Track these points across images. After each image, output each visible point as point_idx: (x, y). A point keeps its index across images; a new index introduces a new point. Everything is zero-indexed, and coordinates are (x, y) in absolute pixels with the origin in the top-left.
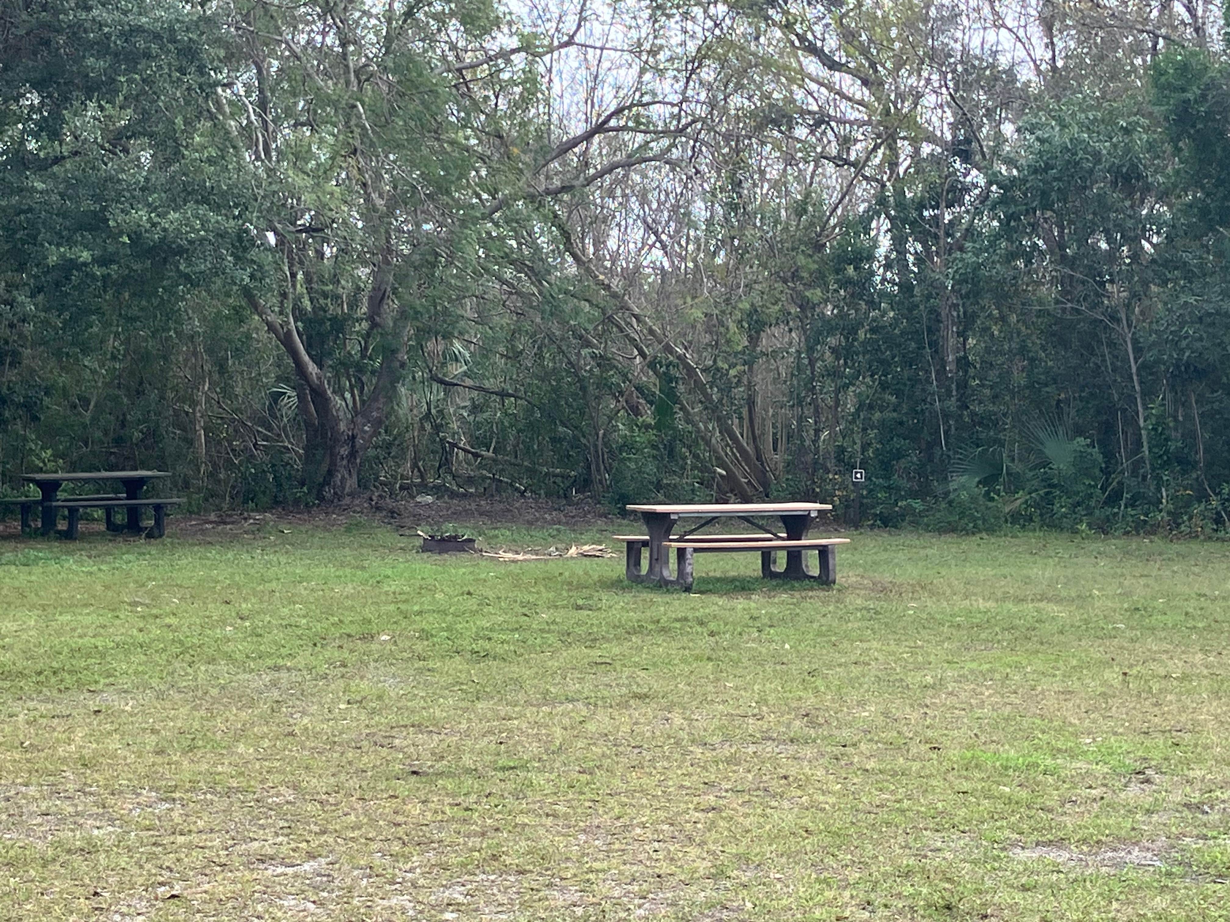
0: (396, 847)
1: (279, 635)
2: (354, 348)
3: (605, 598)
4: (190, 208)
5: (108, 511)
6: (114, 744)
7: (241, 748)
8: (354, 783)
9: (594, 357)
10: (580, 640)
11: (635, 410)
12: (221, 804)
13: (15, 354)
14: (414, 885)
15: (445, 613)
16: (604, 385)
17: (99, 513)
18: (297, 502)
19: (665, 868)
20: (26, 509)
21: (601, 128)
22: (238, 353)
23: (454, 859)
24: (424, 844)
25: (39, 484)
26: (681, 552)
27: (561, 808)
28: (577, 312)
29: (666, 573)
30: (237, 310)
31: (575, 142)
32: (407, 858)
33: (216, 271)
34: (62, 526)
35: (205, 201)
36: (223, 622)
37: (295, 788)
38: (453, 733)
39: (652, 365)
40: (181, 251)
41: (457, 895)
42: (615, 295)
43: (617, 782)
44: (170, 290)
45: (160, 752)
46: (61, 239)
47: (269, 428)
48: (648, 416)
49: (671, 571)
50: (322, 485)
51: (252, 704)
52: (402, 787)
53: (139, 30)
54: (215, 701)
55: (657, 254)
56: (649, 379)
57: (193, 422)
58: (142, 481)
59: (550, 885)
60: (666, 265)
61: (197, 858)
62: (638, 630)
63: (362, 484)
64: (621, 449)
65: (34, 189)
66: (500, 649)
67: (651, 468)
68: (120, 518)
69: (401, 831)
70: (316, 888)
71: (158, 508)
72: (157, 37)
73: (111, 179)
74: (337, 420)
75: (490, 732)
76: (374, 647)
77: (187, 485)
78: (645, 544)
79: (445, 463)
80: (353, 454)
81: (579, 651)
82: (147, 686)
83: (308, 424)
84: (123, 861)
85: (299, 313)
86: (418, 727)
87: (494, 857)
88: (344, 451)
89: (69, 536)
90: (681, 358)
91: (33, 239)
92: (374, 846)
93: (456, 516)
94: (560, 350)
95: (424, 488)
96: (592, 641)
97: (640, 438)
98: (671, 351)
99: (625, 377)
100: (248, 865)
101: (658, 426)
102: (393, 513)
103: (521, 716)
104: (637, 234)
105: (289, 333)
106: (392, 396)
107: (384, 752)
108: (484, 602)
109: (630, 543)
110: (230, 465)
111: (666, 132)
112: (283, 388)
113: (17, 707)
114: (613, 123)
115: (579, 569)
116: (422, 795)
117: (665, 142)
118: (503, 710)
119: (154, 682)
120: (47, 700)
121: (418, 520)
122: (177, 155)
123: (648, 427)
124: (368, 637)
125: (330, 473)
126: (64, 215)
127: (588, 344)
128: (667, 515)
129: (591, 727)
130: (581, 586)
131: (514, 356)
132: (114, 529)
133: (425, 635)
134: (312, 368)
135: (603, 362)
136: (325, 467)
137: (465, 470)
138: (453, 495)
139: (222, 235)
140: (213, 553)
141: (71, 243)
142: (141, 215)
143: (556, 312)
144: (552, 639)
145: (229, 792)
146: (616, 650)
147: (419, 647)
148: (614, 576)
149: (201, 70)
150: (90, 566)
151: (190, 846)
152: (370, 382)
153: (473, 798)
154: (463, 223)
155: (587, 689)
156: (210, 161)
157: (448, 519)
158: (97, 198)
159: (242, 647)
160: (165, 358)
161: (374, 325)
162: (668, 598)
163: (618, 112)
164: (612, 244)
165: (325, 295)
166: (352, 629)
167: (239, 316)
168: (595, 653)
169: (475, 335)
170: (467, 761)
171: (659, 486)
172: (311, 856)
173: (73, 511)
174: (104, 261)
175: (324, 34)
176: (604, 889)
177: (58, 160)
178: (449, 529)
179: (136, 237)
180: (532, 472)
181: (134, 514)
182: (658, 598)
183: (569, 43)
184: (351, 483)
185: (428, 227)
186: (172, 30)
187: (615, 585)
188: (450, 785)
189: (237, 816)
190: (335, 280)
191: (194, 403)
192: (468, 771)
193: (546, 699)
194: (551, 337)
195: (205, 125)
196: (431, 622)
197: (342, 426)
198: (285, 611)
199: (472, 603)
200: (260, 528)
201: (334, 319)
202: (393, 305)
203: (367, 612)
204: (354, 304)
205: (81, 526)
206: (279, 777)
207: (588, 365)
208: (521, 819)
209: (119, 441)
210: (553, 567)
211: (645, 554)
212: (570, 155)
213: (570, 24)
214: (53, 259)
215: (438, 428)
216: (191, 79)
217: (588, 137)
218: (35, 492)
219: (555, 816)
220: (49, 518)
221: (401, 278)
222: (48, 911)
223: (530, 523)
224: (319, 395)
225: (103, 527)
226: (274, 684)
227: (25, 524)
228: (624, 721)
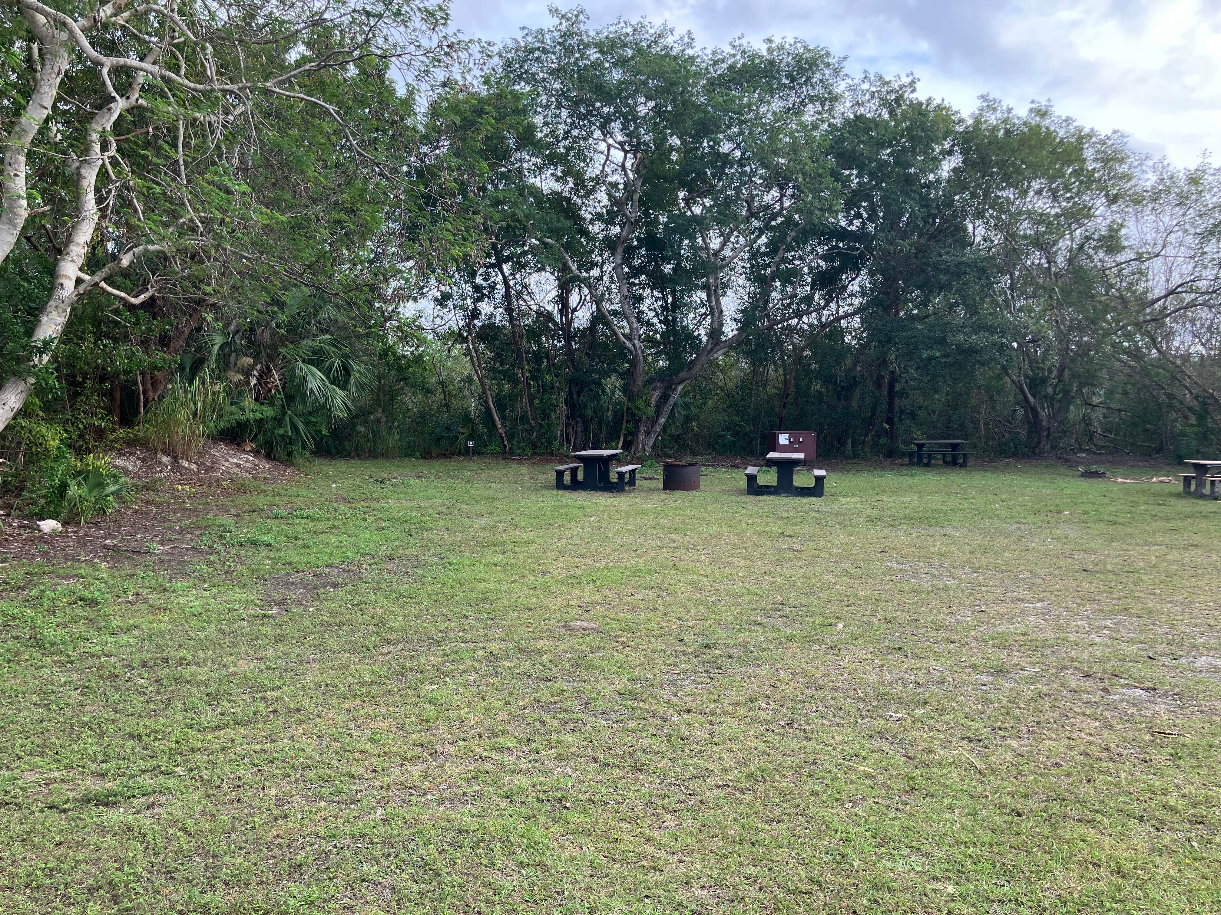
0: (1079, 601)
1: (1019, 509)
2: (1050, 390)
3: (1173, 501)
4: (981, 334)
5: (944, 455)
6: (953, 548)
7: (1006, 554)
8: (1057, 572)
9: (1165, 394)
10: (1161, 518)
11: (1186, 417)
12: (999, 576)
13: (907, 393)
14: (1088, 617)
15: (1094, 503)
16: (1171, 407)
17: (940, 457)
18: (1023, 454)
19: (1212, 622)
20: (911, 454)
21: (1173, 292)
22: (999, 393)
23: (1106, 608)
24: (1093, 600)
25: (917, 444)
26: (1213, 482)
27: (1158, 592)
28: (1158, 374)
29: (1204, 491)
30: (998, 375)
31: (1159, 299)
32: (1084, 606)
33: (992, 359)
34: (925, 461)
35: (988, 331)
36: (994, 503)
37: (1031, 572)
38: (1101, 555)
39: (1196, 398)
40: (977, 351)
41: (1109, 623)
42: (1178, 367)
43: (1184, 582)
44: (972, 367)
45: (972, 553)
46: (928, 348)
47: (1011, 423)
48: (1193, 420)
49: (1207, 490)
50: (1034, 448)
51: (1009, 536)
52: (1079, 576)
53: (962, 263)
54: (994, 534)
55: (1200, 348)
56: (1194, 404)
57: (979, 421)
58: (958, 444)
59: (1154, 624)
60: (1204, 352)
61: (990, 597)
62: (1191, 516)
63: (1053, 448)
64: (1179, 435)
65: (917, 329)
66: (1121, 520)
67: (1194, 443)
68: (949, 459)
69: (1080, 594)
70: (1043, 614)
71: (965, 455)
72: (969, 265)
73: (948, 323)
74: (1042, 421)
75: (1119, 556)
76: (1062, 516)
77: (975, 446)
78: (1193, 478)
79: (1091, 439)
80: (1049, 435)
81: (1161, 524)
82: (964, 526)
83: (1029, 422)
84: (960, 595)
85: (1026, 376)
86: (1085, 551)
87: (1126, 609)
88: (1045, 434)
89: (928, 465)
90: (1212, 394)
91: (916, 348)
92: (1068, 599)
93: (1096, 462)
94: (1148, 390)
95: (1081, 450)
96: (1167, 520)
97: (1188, 430)
98: (1207, 392)
99: (1182, 403)
100: (1013, 602)
101: (1199, 425)
102: (1067, 461)
103: (1134, 550)
104: (1189, 338)
105: (1021, 386)
106: (1067, 410)
107: (1070, 560)
108: (1112, 500)
109: (1185, 477)
110: (993, 439)
111: (1207, 293)
112: (1017, 407)
113: (912, 531)
114: (1180, 290)
115: (1159, 487)
116: (1089, 580)
117: (1207, 297)
118: (1125, 547)
119: (967, 525)
120: (924, 529)
121: (1078, 464)
122: (976, 313)
123: (1193, 425)
124: (1060, 512)
125: (1038, 443)
126: (929, 338)
127: (1163, 388)
128: (1205, 465)
129: (1170, 557)
130: (1160, 495)
131: (1125, 393)
132: (946, 463)
133: (1086, 513)
134: (1031, 399)
135: (1171, 396)
136: (1036, 440)
137: (1101, 443)
138: (1095, 453)
139: (994, 344)
140: (988, 474)
141: (931, 348)
142: (961, 337)
143: (1147, 374)
144: (1147, 517)
145: (1002, 571)
146: (1180, 524)
147: (1083, 517)
148: (1177, 491)
149: (987, 278)
150: (937, 477)
151: (988, 592)
152: (1057, 405)
153: (1113, 583)
154: (1104, 336)
155: (1167, 540)
156: (991, 314)
157: (1092, 464)
158: (942, 331)
159: (1003, 513)
160: (968, 395)
161: (1060, 381)
162: (1205, 502)
163: (1181, 285)
164: (1176, 344)
165: (1038, 368)
166: (1051, 508)
167: (999, 377)
168: (1170, 525)
169: (1107, 385)
170: (1109, 567)
171: (1198, 452)
172: (1040, 600)
173: (929, 455)
174: (945, 356)
175: (1040, 259)
176: (1182, 628)
177: (927, 317)
178: (1094, 468)
179: (958, 346)
180: (1133, 444)
181: (955, 457)
182: (1200, 502)
183: (1157, 255)
184: (1048, 447)
185: (1085, 339)
186: (975, 262)
187: (1178, 495)
188: (1102, 576)
189: (1007, 581)
190: (1043, 362)
191: (979, 413)
192: (1110, 572)
193: (1146, 543)
194: (1145, 386)
195: (988, 300)
196: (1088, 507)
197: (1044, 423)
198: (1021, 499)
199: (1106, 500)
200: (1008, 465)
201: (1041, 379)
202: (1067, 372)
203: (1058, 501)
204: (1050, 372)
205: (933, 462)
206: (1023, 568)
207: (1163, 398)
208: (1137, 594)
209: (948, 428)
210: (1146, 487)
211: (1193, 482)
212: (1156, 306)
213: (1159, 247)
214: (924, 356)
215: (1088, 425)
216: (983, 282)
217: (1166, 296)
218: (915, 448)
219: (1154, 594)
220: (920, 457)
221: (1073, 360)
222: (931, 611)
223: (1132, 467)
224: (1034, 410)
225: (941, 462)
226: (1019, 529)
227: (910, 460)
228: (1187, 556)
